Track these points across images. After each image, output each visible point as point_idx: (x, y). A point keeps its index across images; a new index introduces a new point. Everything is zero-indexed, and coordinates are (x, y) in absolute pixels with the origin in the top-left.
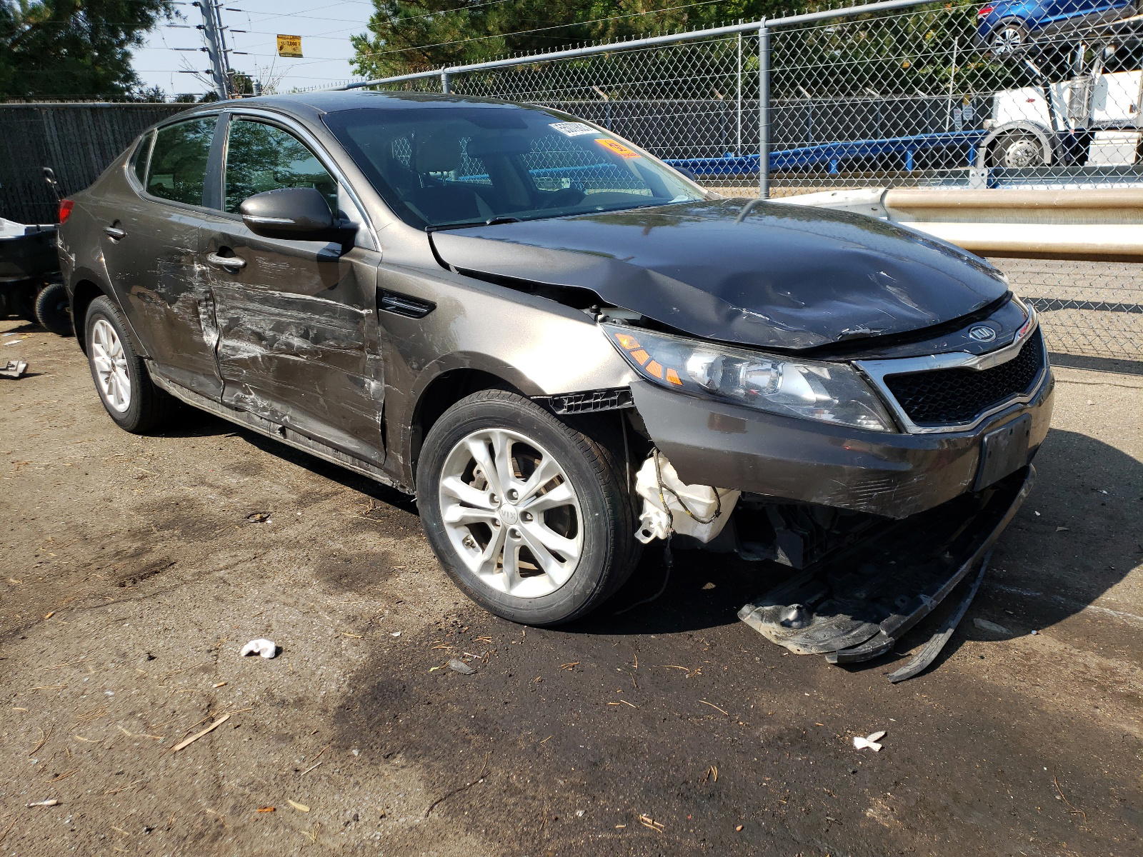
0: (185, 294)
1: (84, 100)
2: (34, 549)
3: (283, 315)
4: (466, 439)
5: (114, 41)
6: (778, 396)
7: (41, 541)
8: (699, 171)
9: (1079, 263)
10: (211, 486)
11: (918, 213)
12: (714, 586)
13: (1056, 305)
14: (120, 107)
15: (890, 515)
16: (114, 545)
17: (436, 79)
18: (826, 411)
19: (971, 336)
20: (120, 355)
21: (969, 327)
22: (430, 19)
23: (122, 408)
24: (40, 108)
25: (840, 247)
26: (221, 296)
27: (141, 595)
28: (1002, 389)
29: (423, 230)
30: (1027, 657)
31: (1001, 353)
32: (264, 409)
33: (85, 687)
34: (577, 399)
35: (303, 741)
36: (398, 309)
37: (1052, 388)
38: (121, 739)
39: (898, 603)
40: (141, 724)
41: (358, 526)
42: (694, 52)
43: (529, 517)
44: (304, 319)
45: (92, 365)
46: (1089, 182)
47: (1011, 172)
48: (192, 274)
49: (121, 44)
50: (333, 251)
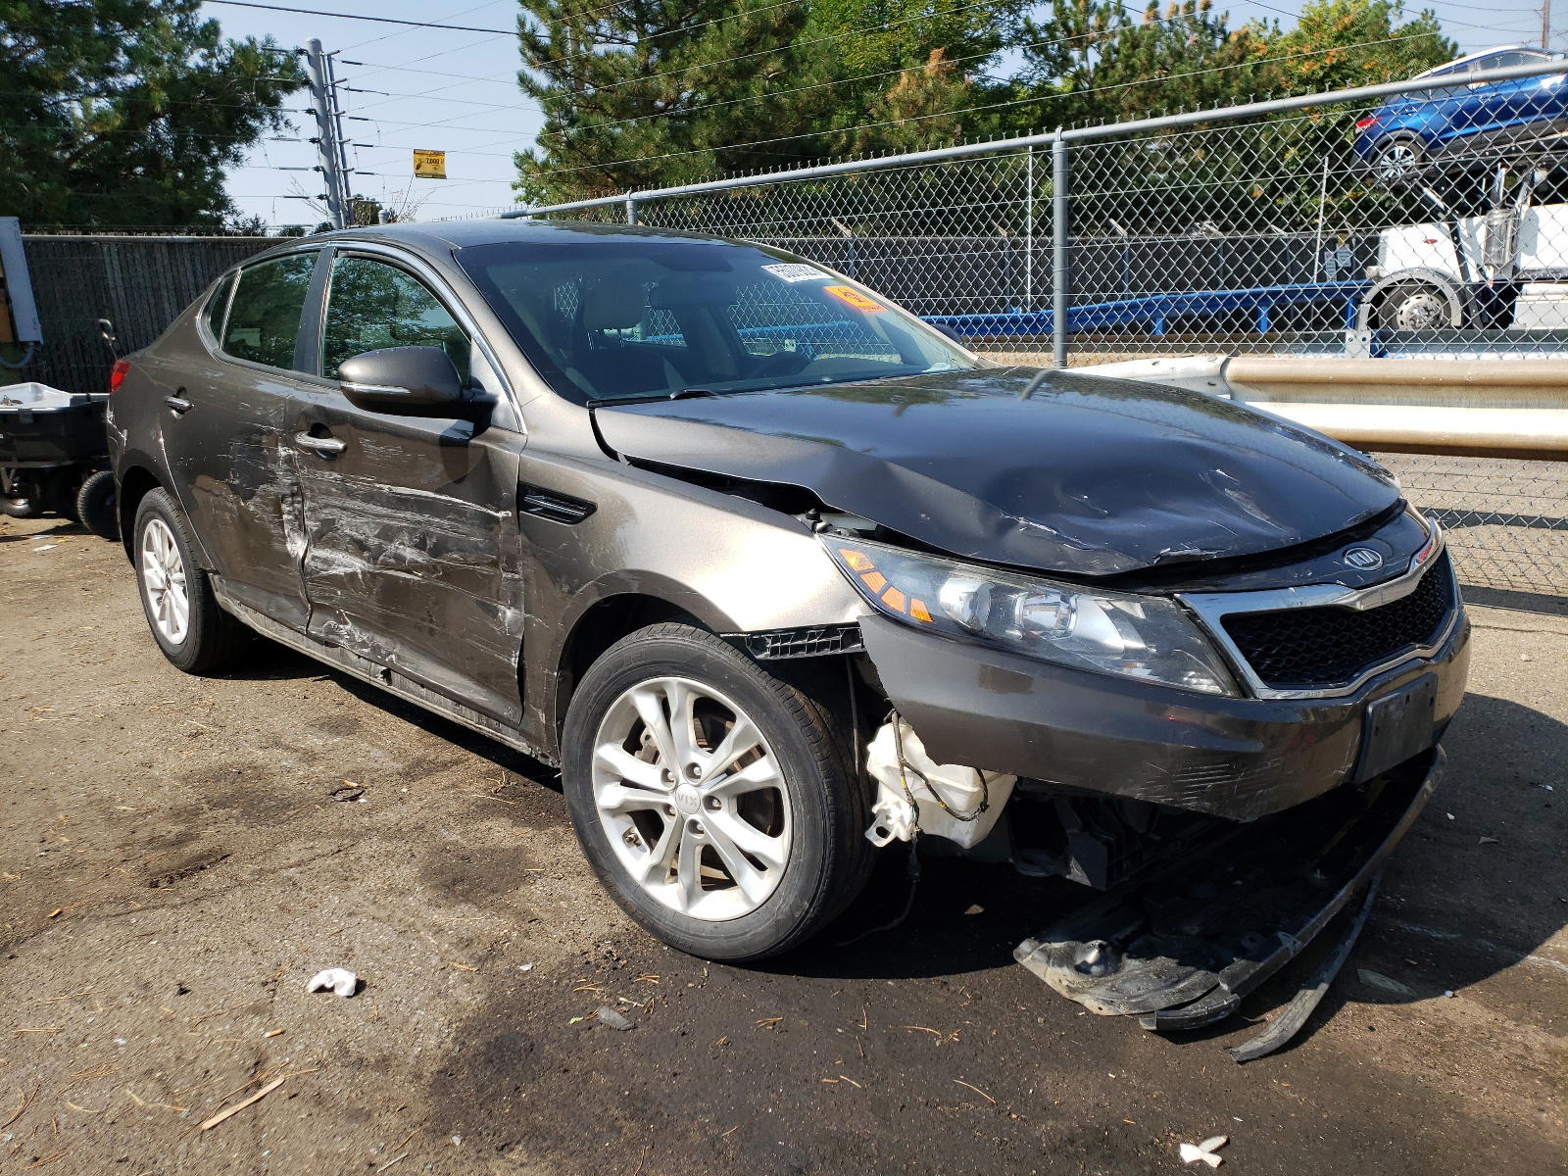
0: (265, 486)
1: (159, 233)
2: (40, 830)
3: (394, 518)
4: (631, 691)
5: (205, 159)
6: (1071, 641)
7: (51, 821)
8: (970, 331)
9: (1504, 461)
10: (287, 748)
11: (1273, 390)
12: (981, 910)
13: (1471, 519)
14: (205, 242)
15: (1232, 816)
16: (148, 829)
17: (620, 206)
18: (1138, 664)
19: (1347, 562)
20: (177, 567)
21: (1345, 548)
22: (618, 130)
23: (177, 638)
24: (101, 242)
25: (1158, 434)
26: (312, 490)
27: (178, 901)
28: (1393, 638)
29: (584, 406)
30: (1439, 1030)
31: (1391, 585)
32: (363, 644)
33: (88, 1032)
34: (785, 639)
35: (383, 1121)
36: (546, 512)
37: (1466, 637)
38: (128, 1110)
39: (1246, 943)
40: (159, 1088)
41: (485, 810)
42: (964, 173)
43: (715, 803)
44: (419, 523)
45: (141, 581)
46: (1514, 349)
47: (1404, 336)
48: (276, 460)
49: (214, 162)
50: (464, 432)
